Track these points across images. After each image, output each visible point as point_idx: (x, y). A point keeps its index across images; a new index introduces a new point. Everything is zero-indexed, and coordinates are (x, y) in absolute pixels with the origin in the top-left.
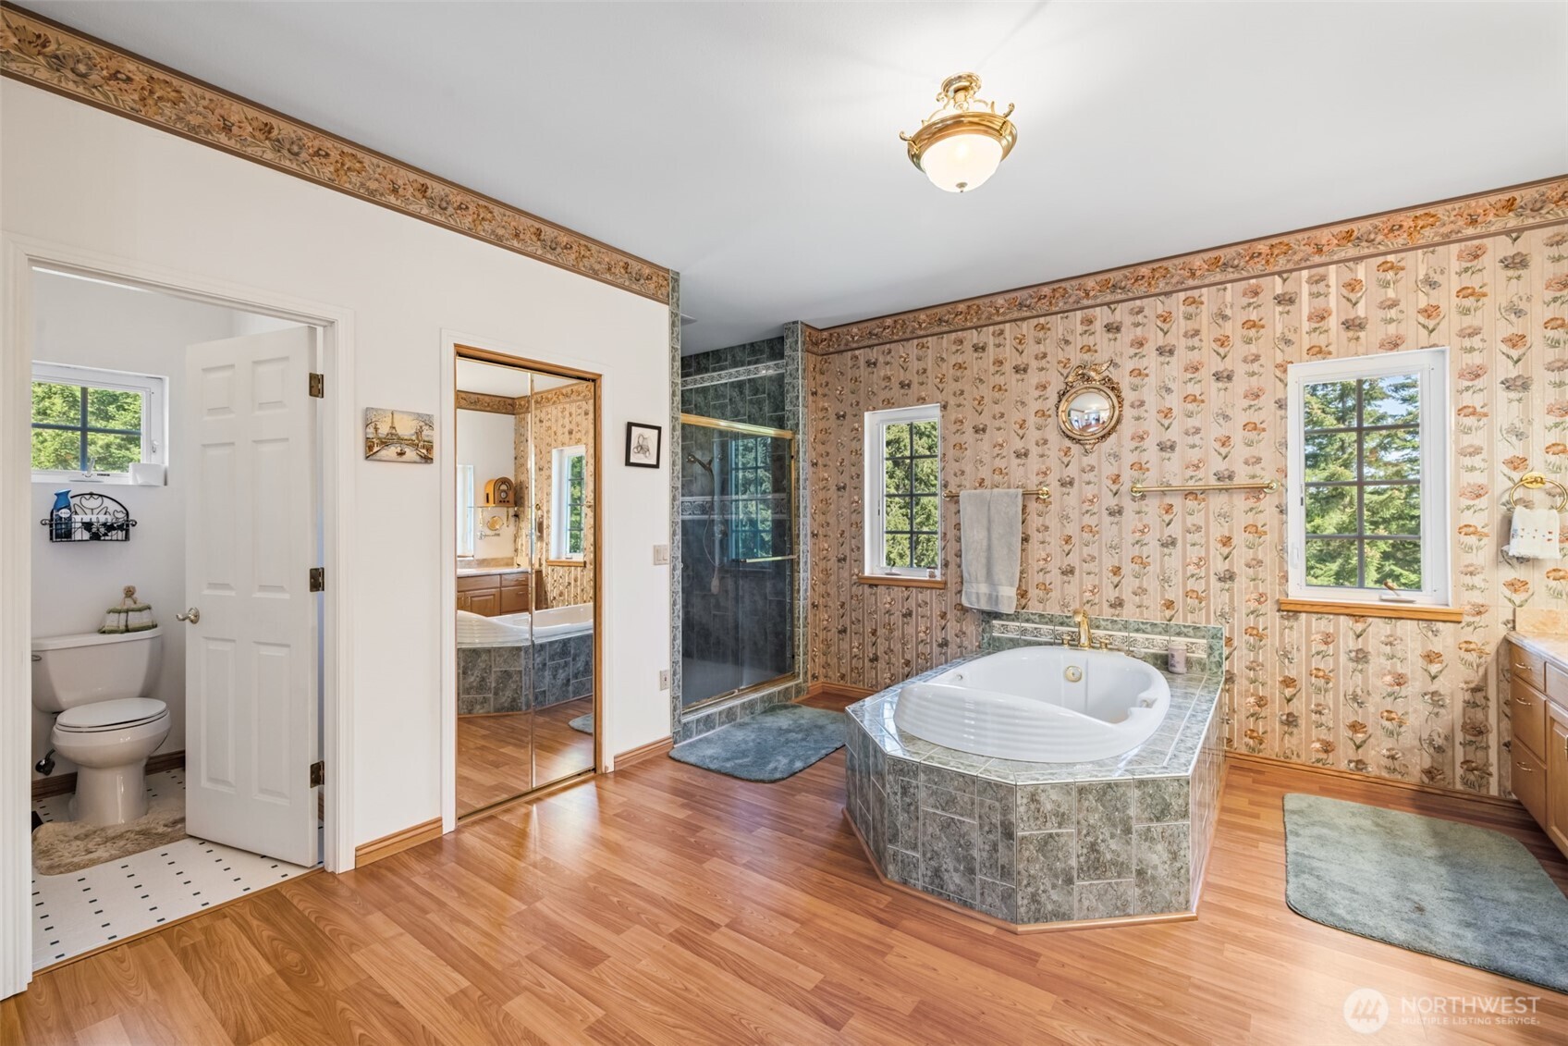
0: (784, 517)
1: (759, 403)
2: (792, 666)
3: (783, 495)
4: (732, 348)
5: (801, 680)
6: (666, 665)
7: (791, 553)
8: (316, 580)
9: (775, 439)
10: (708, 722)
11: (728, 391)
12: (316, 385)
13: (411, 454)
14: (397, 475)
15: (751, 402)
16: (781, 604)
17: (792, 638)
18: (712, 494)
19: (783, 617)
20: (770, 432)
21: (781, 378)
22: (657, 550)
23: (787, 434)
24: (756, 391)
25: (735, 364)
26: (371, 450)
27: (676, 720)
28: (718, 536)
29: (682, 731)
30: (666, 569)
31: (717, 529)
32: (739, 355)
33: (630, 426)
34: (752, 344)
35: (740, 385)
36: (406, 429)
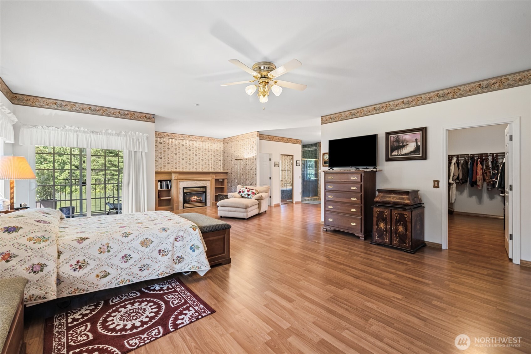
0: (316, 172)
1: (313, 154)
2: (318, 195)
3: (316, 169)
4: (308, 145)
5: (319, 197)
6: (301, 192)
7: (317, 178)
8: (270, 178)
9: (315, 161)
10: (306, 200)
11: (307, 152)
12: (270, 160)
13: (278, 166)
14: (277, 168)
15: (311, 154)
16: (316, 186)
17: (318, 191)
18: (304, 168)
19: (316, 188)
20: (314, 160)
21: (316, 150)
22: (300, 177)
23: (317, 160)
24: (312, 152)
25: (308, 147)
26: (275, 166)
27: (302, 199)
28: (305, 175)
29: (303, 200)
30: (301, 179)
31: (305, 174)
32: (309, 146)
33: (297, 161)
34: (311, 144)
35: (309, 151)
36: (277, 164)
